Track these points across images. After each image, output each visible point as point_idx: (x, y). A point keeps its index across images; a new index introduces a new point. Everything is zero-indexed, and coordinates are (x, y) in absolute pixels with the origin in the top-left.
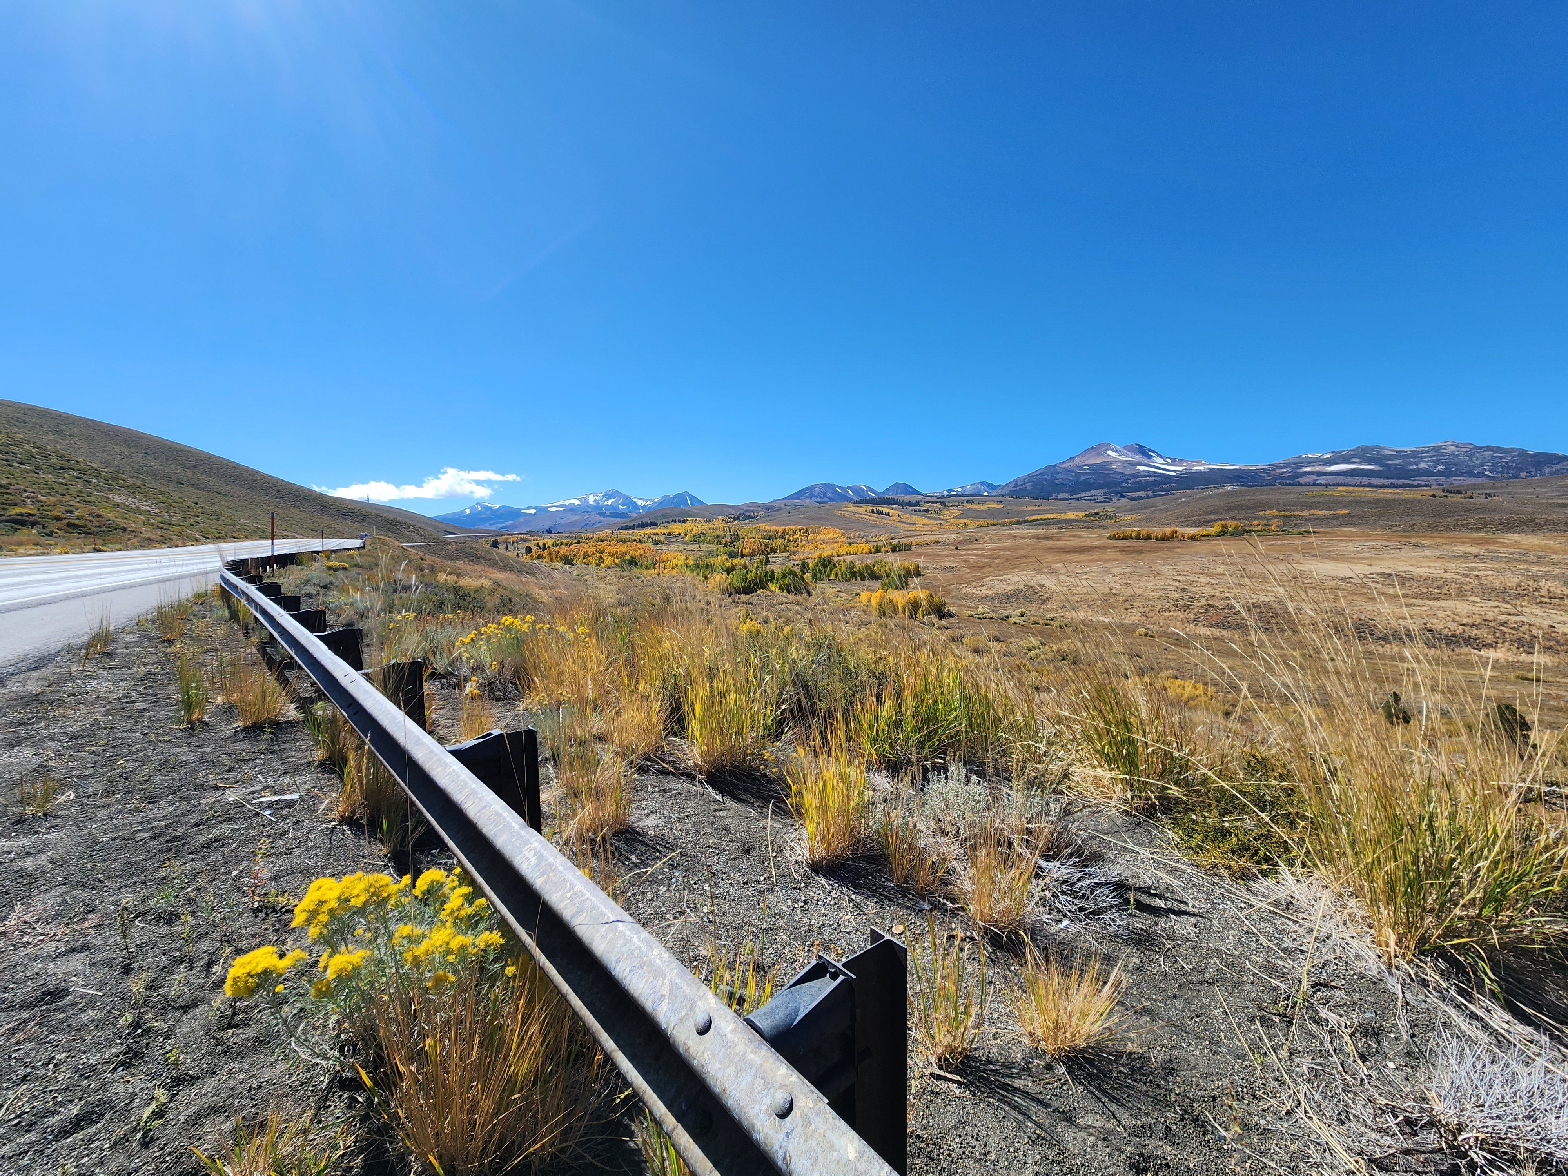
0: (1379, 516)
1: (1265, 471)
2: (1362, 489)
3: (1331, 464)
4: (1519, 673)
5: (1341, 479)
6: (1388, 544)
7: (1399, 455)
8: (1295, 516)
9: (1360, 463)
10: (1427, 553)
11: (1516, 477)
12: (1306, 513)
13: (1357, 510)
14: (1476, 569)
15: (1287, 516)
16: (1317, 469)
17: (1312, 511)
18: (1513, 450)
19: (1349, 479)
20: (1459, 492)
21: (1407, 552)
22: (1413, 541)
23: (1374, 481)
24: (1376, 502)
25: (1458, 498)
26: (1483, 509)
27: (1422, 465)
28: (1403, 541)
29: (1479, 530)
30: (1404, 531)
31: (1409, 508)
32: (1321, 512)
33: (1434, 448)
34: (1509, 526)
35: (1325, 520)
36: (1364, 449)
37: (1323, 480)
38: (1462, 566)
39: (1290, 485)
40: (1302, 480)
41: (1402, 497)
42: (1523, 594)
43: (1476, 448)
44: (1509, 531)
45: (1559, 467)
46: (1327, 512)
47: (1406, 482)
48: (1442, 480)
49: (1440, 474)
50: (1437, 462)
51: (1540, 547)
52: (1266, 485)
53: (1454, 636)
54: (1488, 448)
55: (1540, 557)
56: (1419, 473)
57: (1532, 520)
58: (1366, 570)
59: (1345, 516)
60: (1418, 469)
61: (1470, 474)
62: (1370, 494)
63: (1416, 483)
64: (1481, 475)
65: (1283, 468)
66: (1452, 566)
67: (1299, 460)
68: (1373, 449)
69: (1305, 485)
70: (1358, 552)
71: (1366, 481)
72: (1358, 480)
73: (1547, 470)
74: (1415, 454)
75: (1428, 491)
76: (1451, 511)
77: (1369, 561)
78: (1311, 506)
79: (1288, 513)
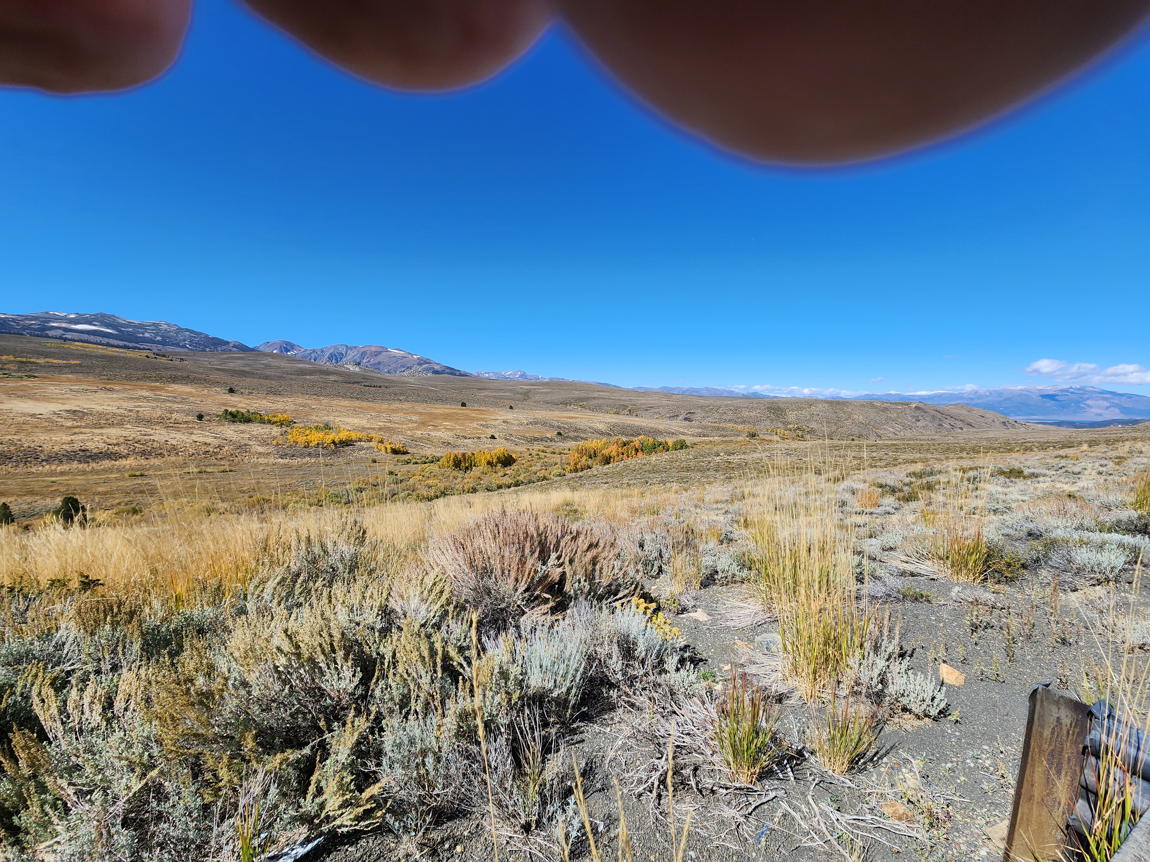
0: (104, 368)
1: (13, 320)
2: (95, 346)
3: (76, 324)
4: (130, 473)
5: (85, 337)
7: (129, 325)
8: (30, 363)
9: (100, 326)
11: (204, 350)
12: (41, 361)
13: (87, 362)
15: (23, 362)
16: (64, 325)
17: (47, 360)
18: (201, 334)
19: (92, 338)
20: (164, 356)
23: (112, 341)
24: (103, 357)
25: (163, 360)
26: (176, 369)
27: (147, 335)
28: (100, 386)
31: (126, 363)
32: (55, 361)
33: (154, 324)
35: (59, 366)
36: (103, 316)
37: (69, 336)
38: (130, 405)
39: (37, 336)
40: (50, 333)
41: (123, 355)
43: (180, 329)
45: (225, 347)
46: (60, 361)
47: (136, 345)
48: (160, 347)
49: (158, 343)
50: (157, 334)
52: (14, 333)
54: (187, 330)
56: (145, 340)
59: (76, 365)
60: (144, 337)
61: (178, 345)
62: (101, 350)
63: (142, 347)
64: (184, 346)
65: (31, 320)
67: (47, 316)
68: (110, 317)
69: (52, 337)
71: (105, 340)
72: (98, 339)
74: (141, 326)
75: (145, 353)
76: (155, 367)
78: (46, 355)
79: (24, 360)
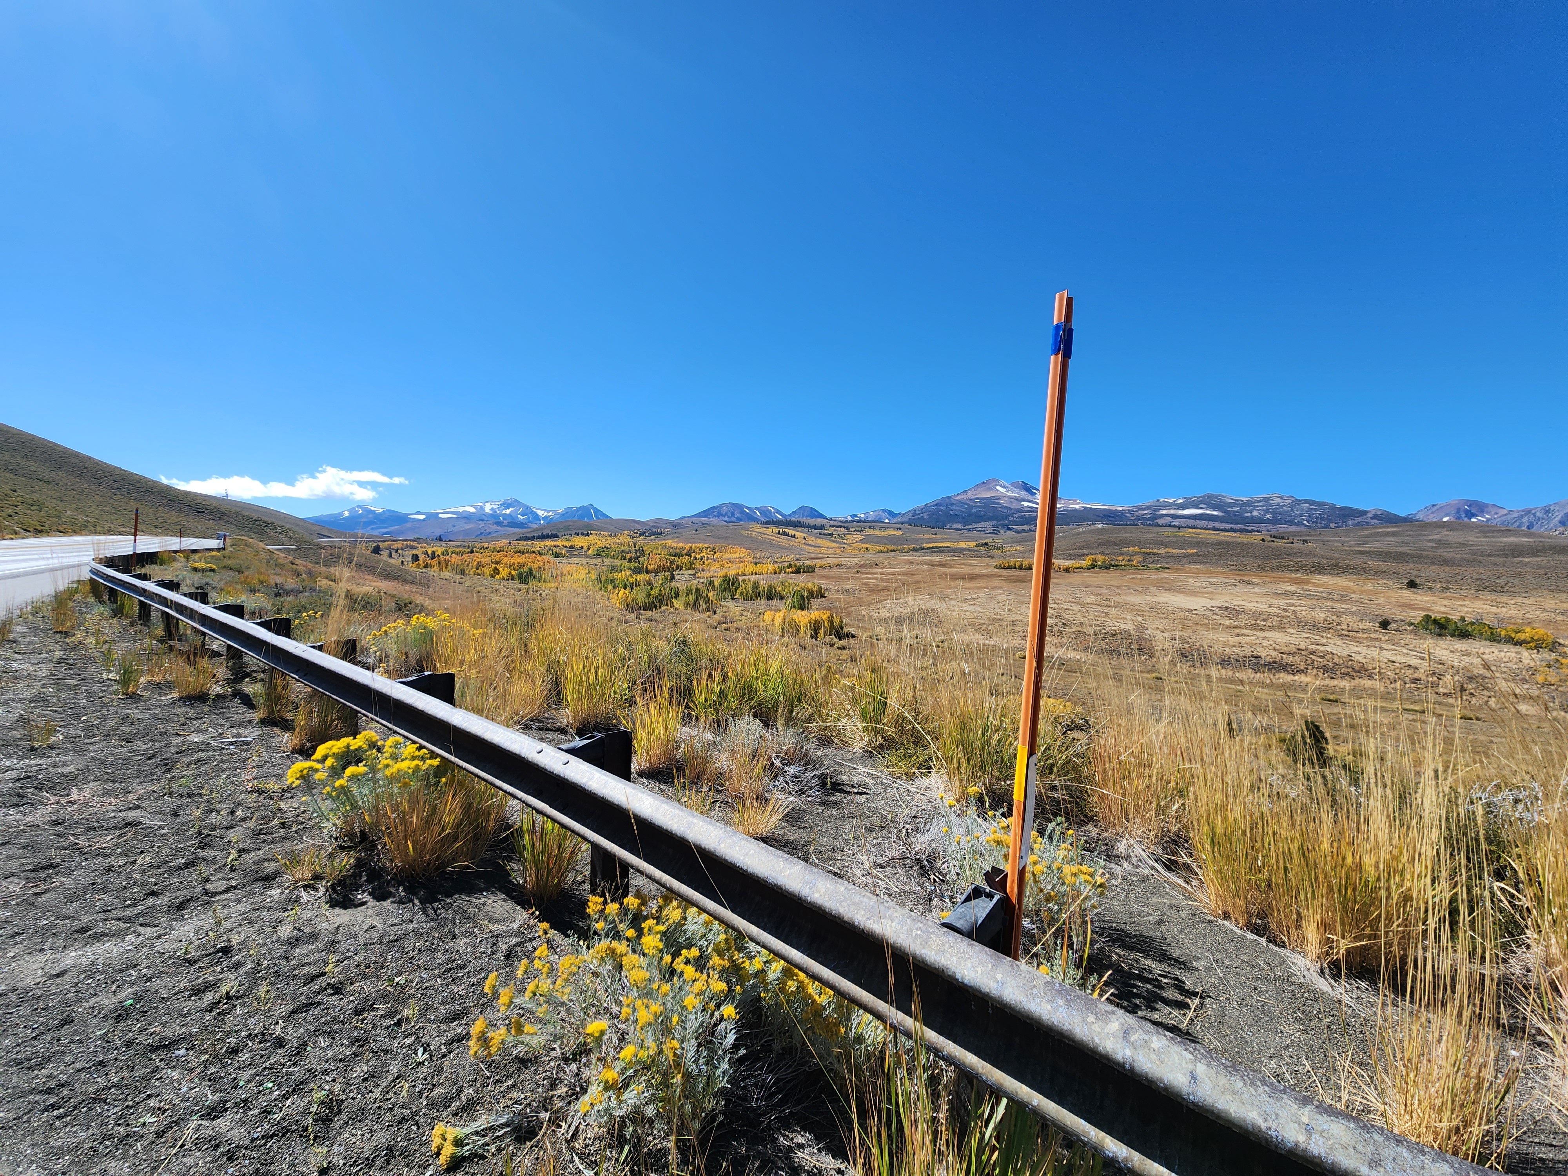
0: (1220, 556)
1: (1129, 512)
2: (1207, 531)
3: (1184, 509)
4: (1323, 695)
5: (1191, 522)
6: (1227, 581)
7: (1237, 503)
8: (1153, 553)
9: (1206, 509)
10: (1256, 590)
11: (1326, 527)
12: (1162, 551)
13: (1203, 551)
14: (1293, 605)
15: (1147, 553)
16: (1172, 512)
17: (1167, 550)
18: (1324, 504)
19: (1198, 523)
20: (1283, 538)
21: (1241, 589)
22: (1246, 579)
23: (1218, 525)
24: (1219, 543)
25: (1281, 543)
26: (1301, 553)
27: (1255, 513)
28: (1238, 578)
29: (1297, 571)
30: (1239, 570)
31: (1243, 550)
32: (1174, 551)
33: (1265, 499)
34: (1319, 569)
35: (1178, 557)
36: (1210, 497)
37: (1176, 522)
38: (1283, 602)
39: (1150, 525)
40: (1160, 521)
41: (1240, 540)
42: (1327, 627)
43: (1297, 501)
44: (1319, 573)
45: (1359, 520)
46: (1179, 551)
47: (1243, 527)
48: (1270, 526)
49: (1268, 521)
50: (1267, 511)
51: (1342, 587)
52: (1130, 525)
53: (1275, 662)
54: (1306, 501)
55: (1342, 596)
56: (1253, 520)
57: (1337, 565)
58: (1209, 603)
59: (1194, 554)
60: (1252, 516)
61: (1291, 523)
62: (1214, 536)
63: (1250, 528)
64: (1300, 524)
65: (1144, 510)
66: (1275, 602)
67: (1158, 504)
68: (1216, 497)
69: (1162, 526)
70: (1202, 587)
71: (1211, 524)
72: (1204, 523)
73: (1350, 522)
74: (1250, 503)
75: (1259, 536)
76: (1277, 554)
77: (1211, 595)
78: (1166, 545)
79: (1148, 551)
